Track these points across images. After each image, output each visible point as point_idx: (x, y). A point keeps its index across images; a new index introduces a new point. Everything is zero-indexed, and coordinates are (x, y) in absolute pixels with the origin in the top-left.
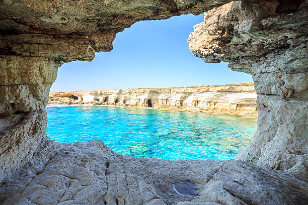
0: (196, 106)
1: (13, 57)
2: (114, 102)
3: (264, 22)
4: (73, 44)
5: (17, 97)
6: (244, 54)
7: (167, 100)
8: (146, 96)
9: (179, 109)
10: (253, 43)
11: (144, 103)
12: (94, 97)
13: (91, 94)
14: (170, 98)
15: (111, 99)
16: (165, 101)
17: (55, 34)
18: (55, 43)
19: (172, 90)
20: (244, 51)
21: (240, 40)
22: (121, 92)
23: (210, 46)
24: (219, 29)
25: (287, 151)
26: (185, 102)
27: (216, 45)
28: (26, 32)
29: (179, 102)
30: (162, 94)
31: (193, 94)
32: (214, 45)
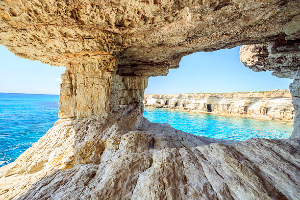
0: (264, 114)
1: (136, 77)
2: (173, 106)
3: (279, 49)
4: (159, 68)
5: (136, 95)
6: (283, 65)
7: (229, 105)
8: (206, 101)
9: (243, 116)
10: (287, 57)
11: (204, 107)
12: (155, 100)
13: (153, 97)
14: (232, 104)
15: (172, 103)
16: (227, 106)
17: (152, 64)
18: (151, 68)
19: (235, 95)
20: (281, 63)
22: (180, 96)
23: (252, 60)
24: (257, 48)
26: (250, 108)
27: (256, 59)
28: (140, 65)
29: (243, 108)
30: (223, 99)
31: (260, 100)
32: (255, 59)
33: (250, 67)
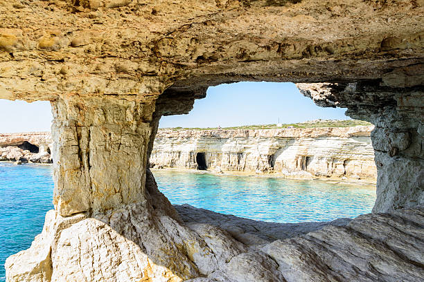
0: (303, 168)
6: (361, 104)
7: (240, 154)
8: (193, 146)
9: (268, 175)
10: (367, 94)
14: (247, 151)
16: (236, 156)
18: (168, 101)
26: (278, 159)
29: (265, 159)
30: (229, 141)
31: (296, 142)
32: (326, 91)
33: (317, 102)
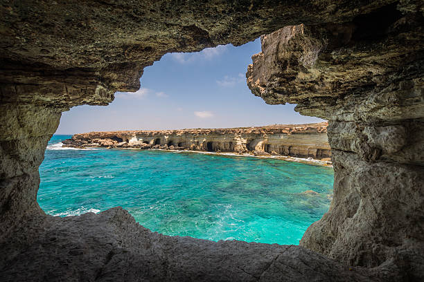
2: (166, 145)
3: (335, 55)
10: (326, 80)
11: (203, 146)
12: (142, 138)
13: (138, 135)
14: (235, 141)
15: (164, 142)
19: (237, 132)
20: (314, 91)
21: (308, 76)
22: (175, 133)
23: (269, 83)
24: (280, 62)
25: (372, 237)
29: (245, 146)
30: (224, 135)
